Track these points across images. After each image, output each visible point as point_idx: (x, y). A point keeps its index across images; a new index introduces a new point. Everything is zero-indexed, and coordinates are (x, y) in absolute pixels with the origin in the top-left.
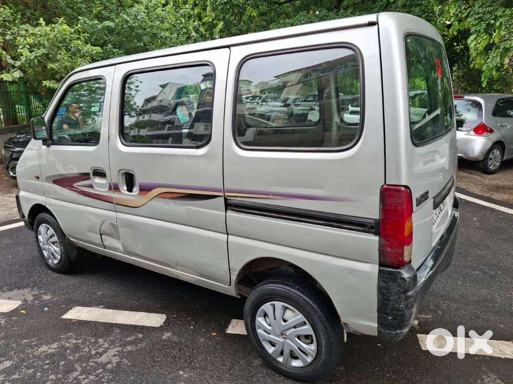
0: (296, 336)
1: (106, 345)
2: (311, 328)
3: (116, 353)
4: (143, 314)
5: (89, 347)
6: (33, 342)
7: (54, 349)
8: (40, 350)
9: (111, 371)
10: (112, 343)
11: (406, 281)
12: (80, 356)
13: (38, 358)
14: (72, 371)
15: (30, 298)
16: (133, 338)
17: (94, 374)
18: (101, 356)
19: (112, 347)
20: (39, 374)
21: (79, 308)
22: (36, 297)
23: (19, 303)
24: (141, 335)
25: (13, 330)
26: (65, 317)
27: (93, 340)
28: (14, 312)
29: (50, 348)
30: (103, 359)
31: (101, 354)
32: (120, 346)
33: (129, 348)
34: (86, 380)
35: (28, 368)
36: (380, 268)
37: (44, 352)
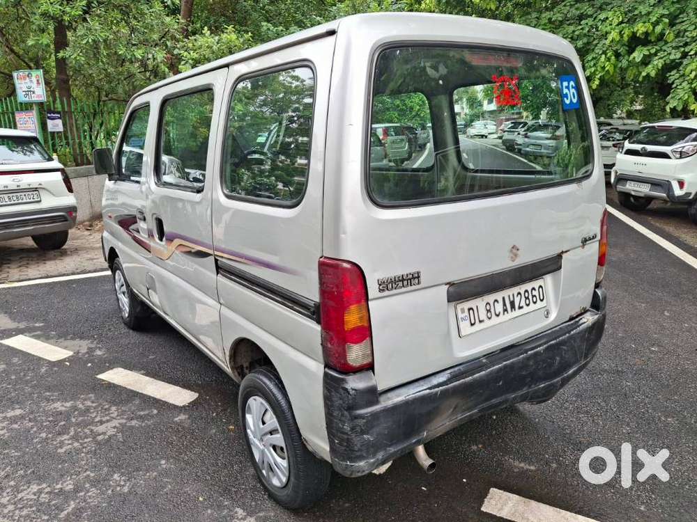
0: (271, 445)
1: (116, 414)
2: (282, 437)
3: (118, 425)
4: (178, 388)
5: (98, 413)
6: (53, 396)
7: (66, 407)
8: (53, 405)
9: (99, 443)
10: (121, 415)
11: (349, 393)
12: (83, 421)
13: (46, 413)
14: (64, 434)
15: (84, 350)
16: (146, 412)
17: (81, 441)
18: (101, 424)
19: (119, 418)
20: (35, 429)
21: (120, 369)
22: (91, 350)
23: (71, 353)
24: (155, 412)
25: (46, 381)
26: (101, 376)
27: (107, 406)
28: (61, 362)
29: (63, 406)
30: (101, 429)
31: (101, 422)
32: (127, 419)
33: (134, 423)
34: (70, 446)
35: (30, 420)
36: (326, 369)
37: (54, 408)
